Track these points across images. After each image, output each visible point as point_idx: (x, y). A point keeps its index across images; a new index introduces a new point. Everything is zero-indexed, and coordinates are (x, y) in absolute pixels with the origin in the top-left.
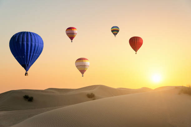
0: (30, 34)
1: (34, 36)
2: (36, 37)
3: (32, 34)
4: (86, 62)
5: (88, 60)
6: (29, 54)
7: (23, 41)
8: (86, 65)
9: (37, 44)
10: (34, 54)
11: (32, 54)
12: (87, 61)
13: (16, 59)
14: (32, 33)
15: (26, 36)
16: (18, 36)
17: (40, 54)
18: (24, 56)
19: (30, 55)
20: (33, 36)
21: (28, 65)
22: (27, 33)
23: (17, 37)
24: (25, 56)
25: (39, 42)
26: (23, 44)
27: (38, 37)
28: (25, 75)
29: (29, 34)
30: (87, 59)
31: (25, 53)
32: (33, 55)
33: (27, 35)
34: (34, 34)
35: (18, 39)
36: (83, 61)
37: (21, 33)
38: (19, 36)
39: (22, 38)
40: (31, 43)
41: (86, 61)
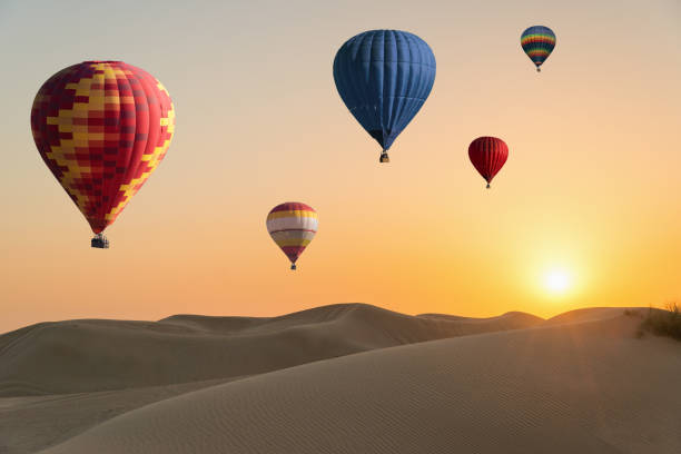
0: (397, 37)
1: (409, 43)
2: (412, 44)
3: (402, 38)
4: (306, 219)
5: (312, 210)
6: (392, 98)
7: (373, 59)
8: (305, 227)
9: (416, 68)
10: (409, 99)
11: (401, 98)
12: (311, 213)
13: (355, 113)
14: (402, 33)
15: (383, 42)
16: (359, 43)
17: (425, 97)
18: (378, 106)
19: (396, 101)
20: (404, 43)
21: (389, 132)
22: (387, 33)
23: (356, 49)
24: (382, 107)
25: (424, 61)
26: (374, 69)
27: (420, 46)
28: (381, 161)
29: (393, 37)
30: (308, 208)
31: (381, 97)
32: (405, 101)
33: (386, 41)
34: (407, 36)
35: (360, 53)
36: (294, 215)
37: (369, 34)
38: (362, 45)
39: (372, 50)
40: (398, 66)
41: (305, 213)
